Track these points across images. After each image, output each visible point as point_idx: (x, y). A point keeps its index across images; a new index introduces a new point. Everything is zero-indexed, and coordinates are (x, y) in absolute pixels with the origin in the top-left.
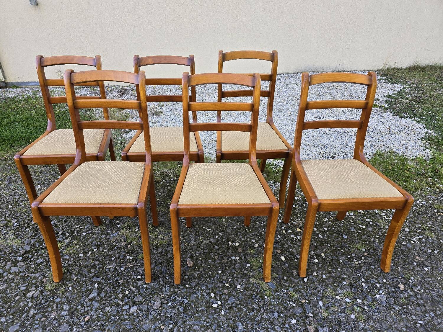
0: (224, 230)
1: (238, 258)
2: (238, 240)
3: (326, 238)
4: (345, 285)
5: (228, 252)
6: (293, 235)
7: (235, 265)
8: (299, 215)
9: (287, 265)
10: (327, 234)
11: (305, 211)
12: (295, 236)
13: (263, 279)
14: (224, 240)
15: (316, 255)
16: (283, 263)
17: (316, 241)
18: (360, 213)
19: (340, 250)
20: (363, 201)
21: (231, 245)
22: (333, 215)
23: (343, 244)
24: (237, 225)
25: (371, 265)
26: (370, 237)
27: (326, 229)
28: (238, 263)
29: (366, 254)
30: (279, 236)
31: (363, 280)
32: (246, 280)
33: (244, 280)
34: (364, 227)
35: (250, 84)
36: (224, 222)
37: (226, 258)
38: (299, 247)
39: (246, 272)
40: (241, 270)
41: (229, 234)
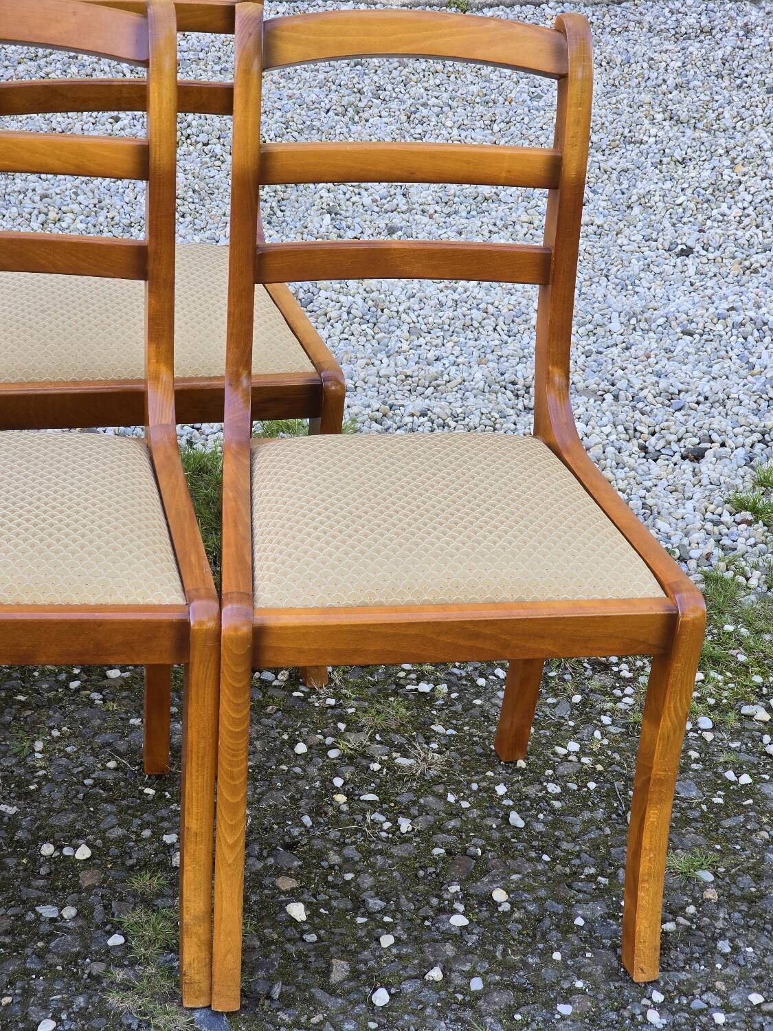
0: (29, 793)
1: (69, 912)
2: (90, 837)
3: (540, 827)
4: (563, 1018)
5: (29, 886)
6: (382, 813)
7: (48, 942)
8: (438, 728)
9: (312, 938)
10: (553, 811)
11: (476, 712)
12: (388, 820)
13: (175, 996)
14: (20, 835)
15: (466, 897)
16: (292, 932)
17: (488, 839)
18: (750, 717)
19: (591, 878)
20: (469, 615)
21: (49, 859)
22: (612, 729)
23: (613, 851)
24: (105, 769)
25: (722, 936)
26: (759, 822)
27: (553, 788)
28: (68, 931)
29: (711, 894)
30: (307, 820)
31: (658, 997)
32: (87, 1002)
33: (81, 1001)
34: (745, 779)
35: (126, 51)
36: (39, 756)
37: (10, 913)
38: (391, 866)
39: (97, 968)
40: (73, 960)
41: (50, 810)
